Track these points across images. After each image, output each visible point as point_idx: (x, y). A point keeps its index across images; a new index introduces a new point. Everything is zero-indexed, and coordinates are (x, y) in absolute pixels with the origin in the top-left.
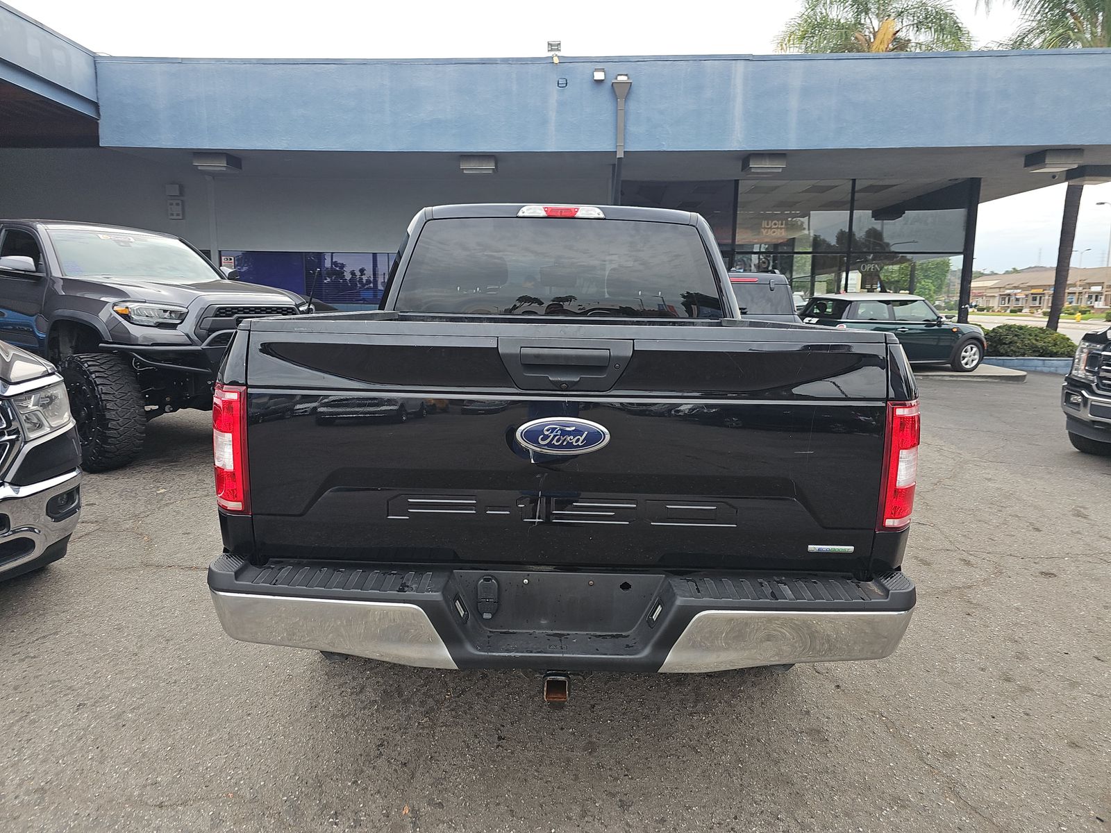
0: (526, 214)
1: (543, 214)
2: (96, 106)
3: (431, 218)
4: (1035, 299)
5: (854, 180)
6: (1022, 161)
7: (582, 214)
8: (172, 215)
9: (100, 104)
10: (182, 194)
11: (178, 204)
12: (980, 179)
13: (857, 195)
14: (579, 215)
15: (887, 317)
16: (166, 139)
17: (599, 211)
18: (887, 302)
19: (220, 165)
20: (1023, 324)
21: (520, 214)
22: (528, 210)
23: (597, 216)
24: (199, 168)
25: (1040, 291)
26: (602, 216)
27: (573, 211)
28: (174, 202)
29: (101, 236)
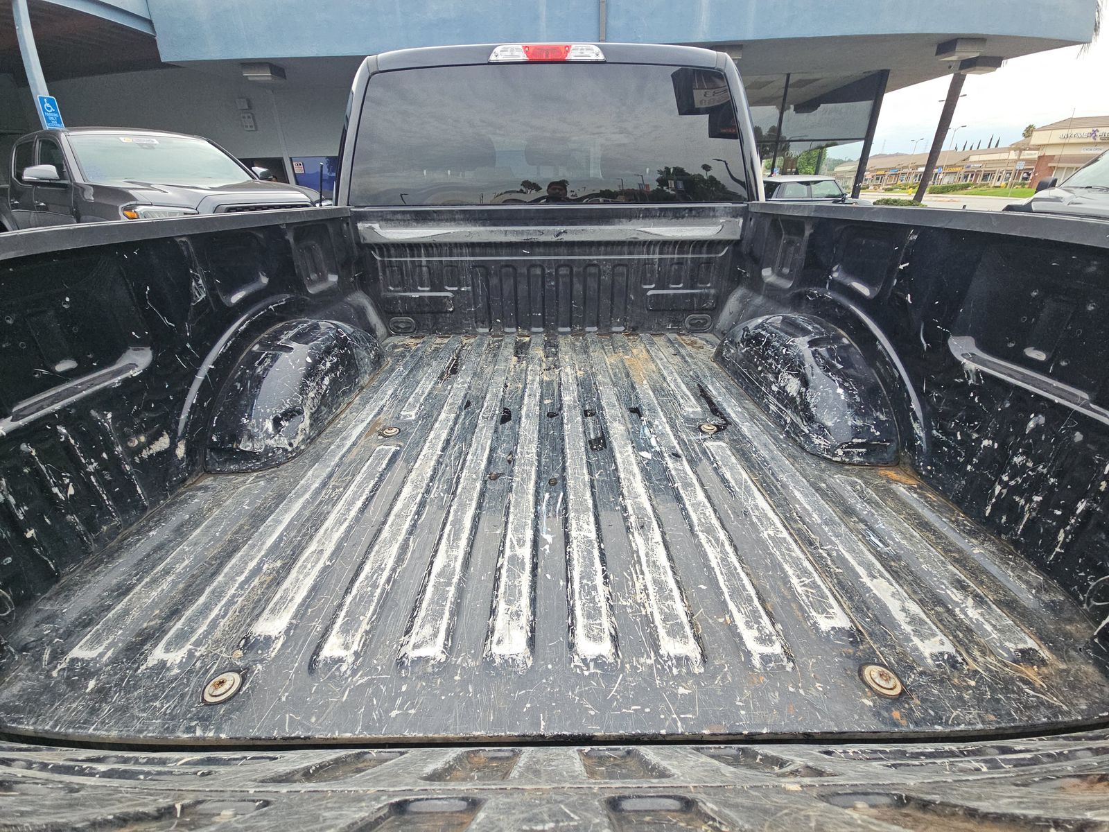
0: (501, 58)
1: (522, 57)
2: (150, 22)
3: (376, 70)
4: (878, 179)
5: (788, 75)
6: (935, 49)
7: (576, 56)
8: (247, 127)
9: (154, 21)
10: (250, 107)
11: (249, 117)
12: (889, 70)
13: (790, 90)
14: (572, 56)
15: (806, 195)
16: (214, 52)
17: (597, 49)
18: (807, 183)
19: (265, 75)
20: (897, 198)
21: (493, 58)
22: (502, 51)
23: (593, 57)
24: (250, 79)
25: (882, 172)
26: (601, 57)
27: (563, 51)
28: (246, 115)
29: (122, 139)
